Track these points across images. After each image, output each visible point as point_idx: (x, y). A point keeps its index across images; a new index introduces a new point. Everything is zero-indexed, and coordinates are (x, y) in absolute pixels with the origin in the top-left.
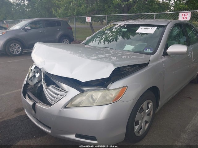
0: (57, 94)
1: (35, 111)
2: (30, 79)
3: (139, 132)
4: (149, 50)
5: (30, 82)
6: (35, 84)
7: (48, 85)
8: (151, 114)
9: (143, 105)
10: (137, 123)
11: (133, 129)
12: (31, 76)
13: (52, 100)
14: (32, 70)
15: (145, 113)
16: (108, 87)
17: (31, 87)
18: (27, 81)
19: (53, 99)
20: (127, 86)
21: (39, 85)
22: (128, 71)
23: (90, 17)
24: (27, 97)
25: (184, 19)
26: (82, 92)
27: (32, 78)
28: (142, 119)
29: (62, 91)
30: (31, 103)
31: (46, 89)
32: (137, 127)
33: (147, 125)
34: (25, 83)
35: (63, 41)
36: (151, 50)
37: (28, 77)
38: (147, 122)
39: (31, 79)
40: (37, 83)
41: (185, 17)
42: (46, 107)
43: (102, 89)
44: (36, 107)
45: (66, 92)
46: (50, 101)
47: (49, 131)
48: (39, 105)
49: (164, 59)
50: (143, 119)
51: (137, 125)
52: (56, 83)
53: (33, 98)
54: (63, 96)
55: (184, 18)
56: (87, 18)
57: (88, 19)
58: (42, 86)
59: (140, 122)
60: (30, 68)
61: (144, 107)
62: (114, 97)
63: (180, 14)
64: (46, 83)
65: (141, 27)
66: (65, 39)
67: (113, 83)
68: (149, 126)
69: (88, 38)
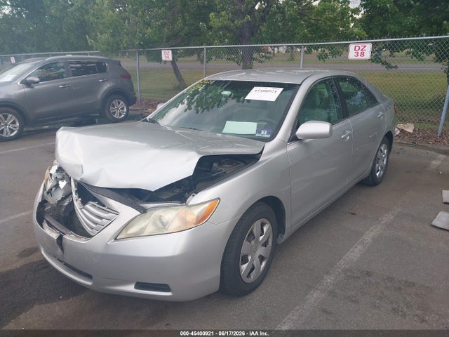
0: (101, 218)
1: (62, 249)
2: (48, 193)
3: (249, 276)
4: (264, 134)
5: (49, 198)
6: (59, 201)
7: (84, 202)
8: (270, 243)
9: (253, 228)
10: (245, 260)
11: (239, 270)
12: (49, 185)
13: (92, 228)
14: (51, 175)
15: (257, 242)
16: (188, 200)
17: (52, 208)
18: (43, 195)
19: (94, 226)
20: (219, 199)
21: (66, 203)
22: (225, 173)
23: (171, 52)
24: (45, 225)
25: (359, 57)
26: (144, 211)
27: (53, 190)
28: (253, 252)
29: (109, 212)
30: (55, 235)
31: (81, 209)
32: (244, 267)
33: (264, 263)
34: (39, 199)
35: (113, 104)
36: (268, 133)
37: (45, 189)
38: (263, 257)
39: (50, 192)
40: (63, 199)
41: (360, 52)
42: (82, 241)
43: (177, 206)
44: (64, 241)
45: (116, 213)
46: (88, 230)
47: (88, 283)
48: (70, 238)
49: (292, 147)
50: (255, 252)
51: (246, 263)
52: (98, 198)
53: (56, 226)
54: (111, 221)
55: (359, 54)
56: (163, 52)
57: (167, 55)
58: (72, 203)
59: (250, 258)
60: (47, 171)
61: (255, 231)
62: (197, 218)
63: (352, 47)
64: (80, 199)
65: (255, 89)
66: (116, 101)
67: (197, 193)
68: (267, 264)
69: (160, 107)
